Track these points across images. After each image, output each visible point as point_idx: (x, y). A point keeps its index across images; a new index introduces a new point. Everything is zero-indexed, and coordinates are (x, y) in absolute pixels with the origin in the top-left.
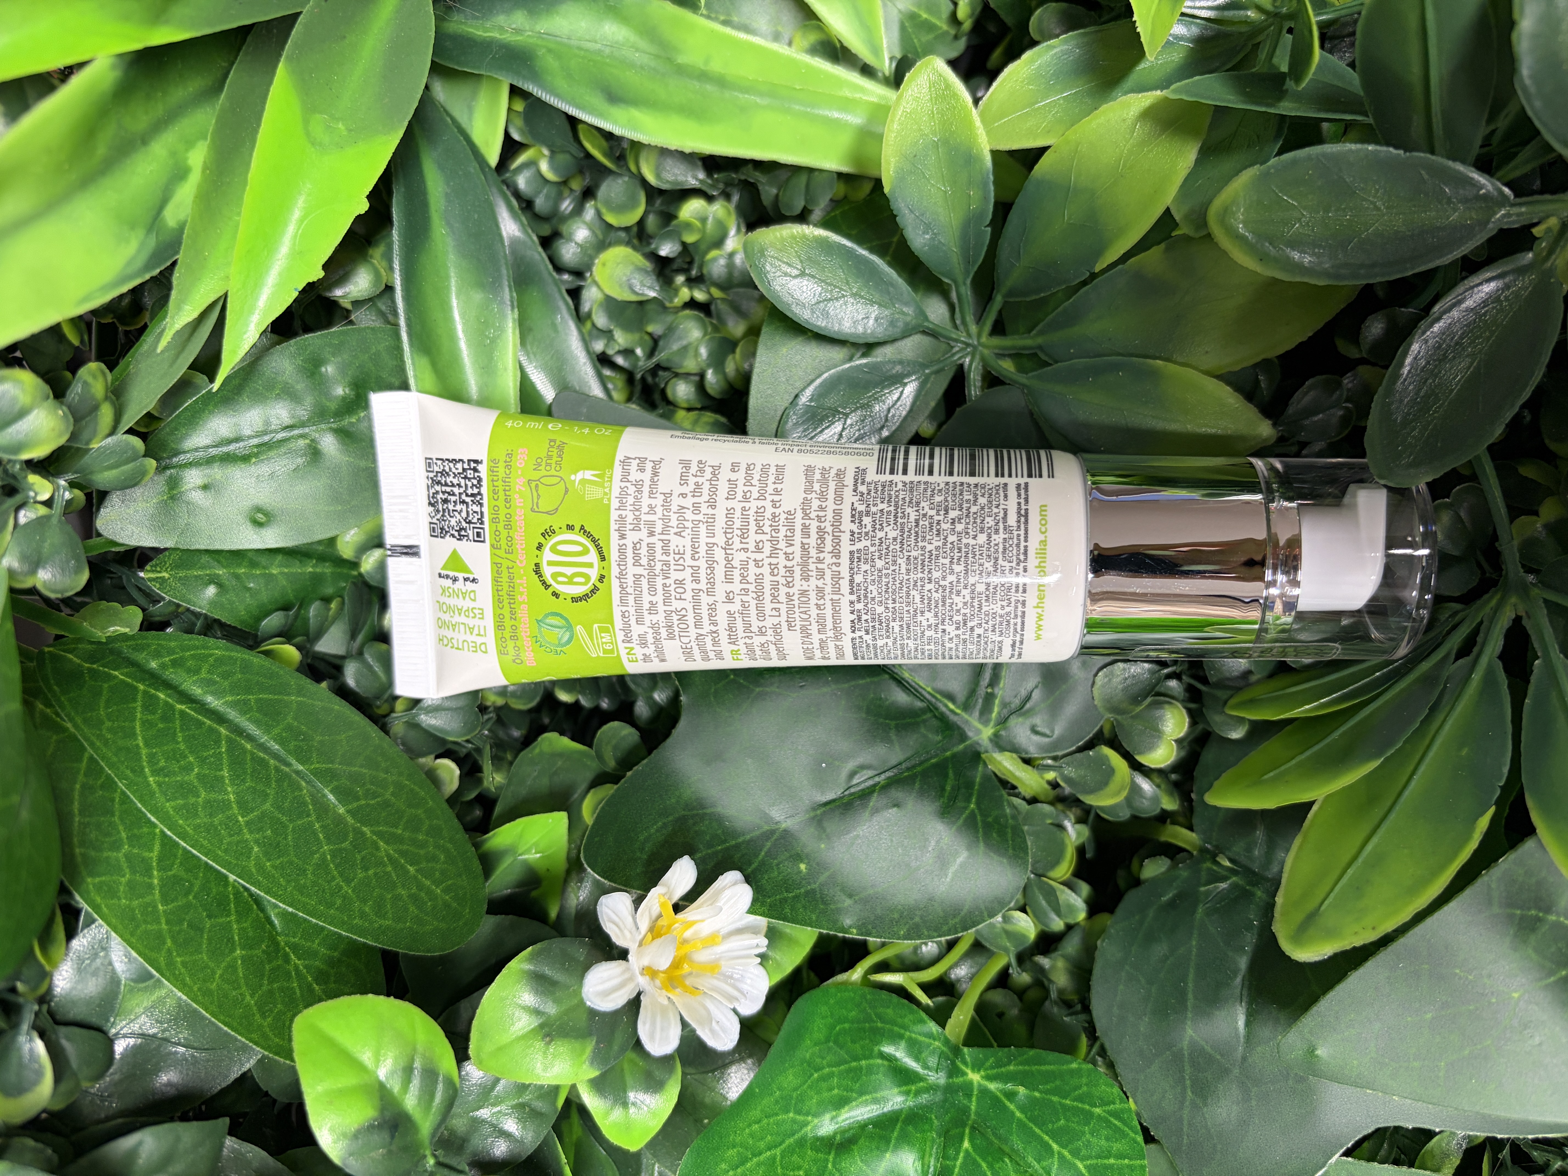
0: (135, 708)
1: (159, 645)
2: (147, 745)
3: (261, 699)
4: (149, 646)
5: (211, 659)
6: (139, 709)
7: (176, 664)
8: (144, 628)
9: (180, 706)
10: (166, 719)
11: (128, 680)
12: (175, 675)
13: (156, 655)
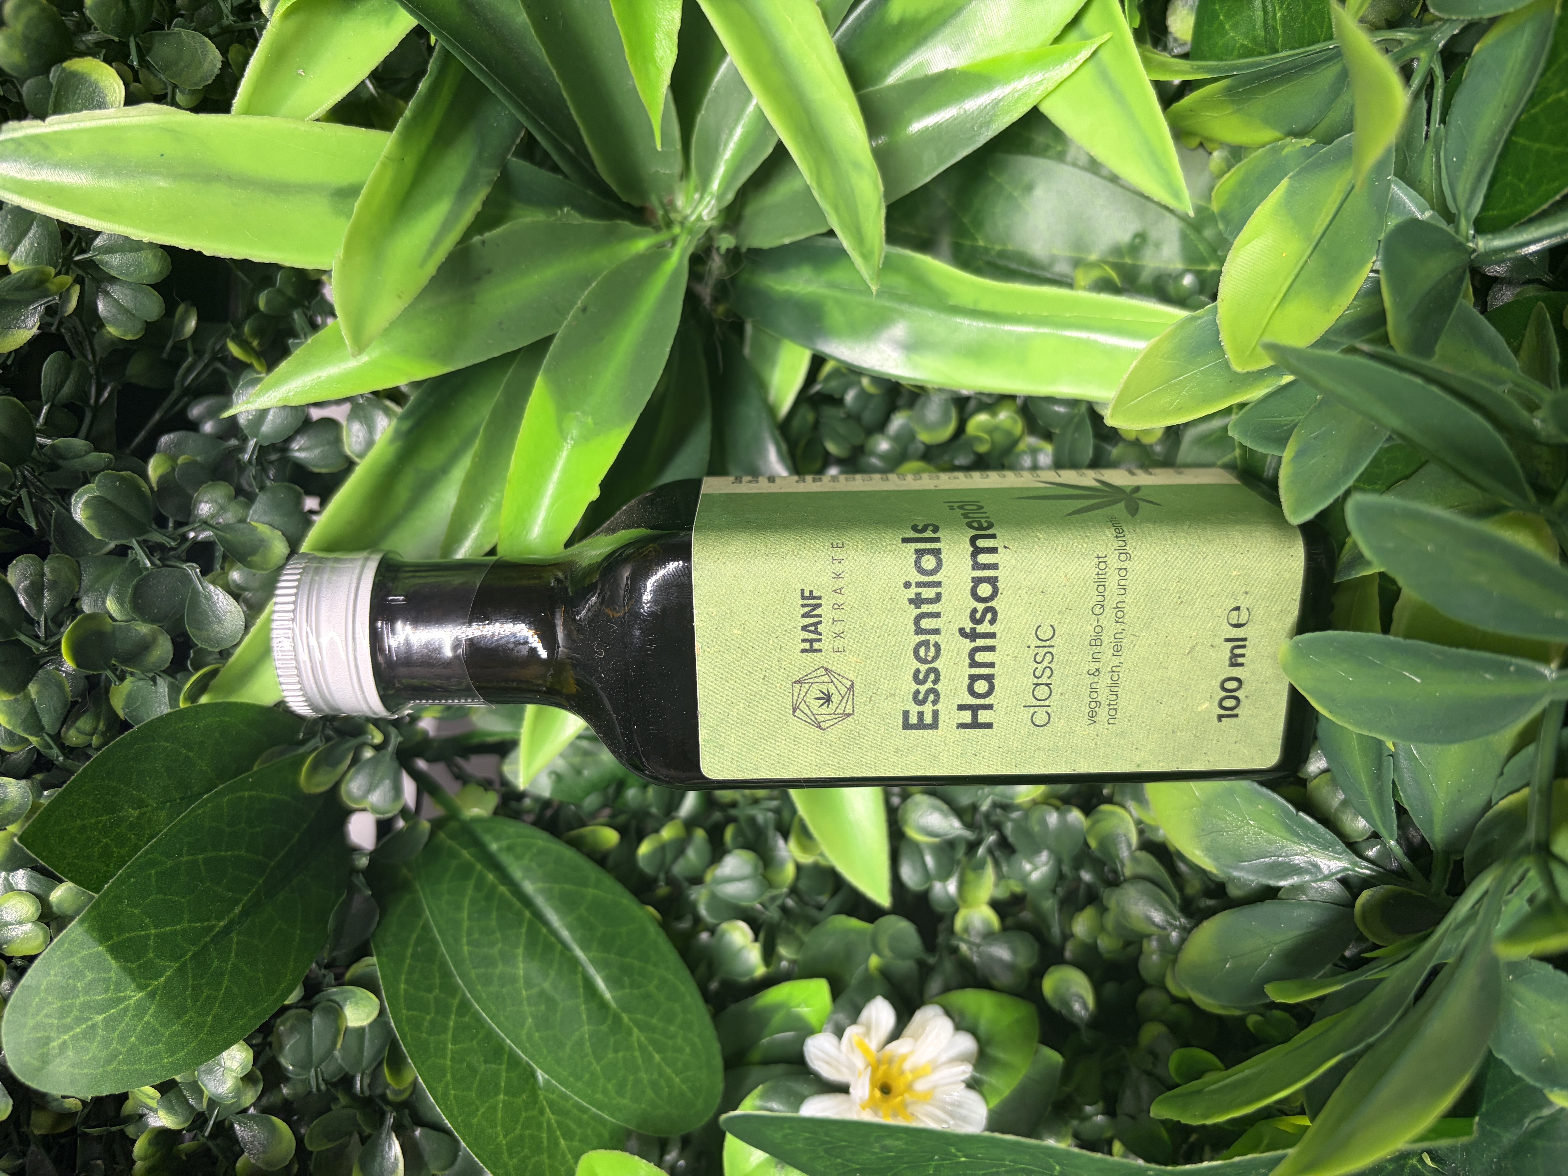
0: (468, 886)
1: (502, 830)
2: (470, 918)
3: (563, 889)
4: (495, 830)
5: (535, 850)
6: (471, 887)
7: (510, 849)
8: (496, 812)
9: (502, 889)
10: (489, 897)
11: (472, 860)
12: (506, 860)
13: (498, 838)
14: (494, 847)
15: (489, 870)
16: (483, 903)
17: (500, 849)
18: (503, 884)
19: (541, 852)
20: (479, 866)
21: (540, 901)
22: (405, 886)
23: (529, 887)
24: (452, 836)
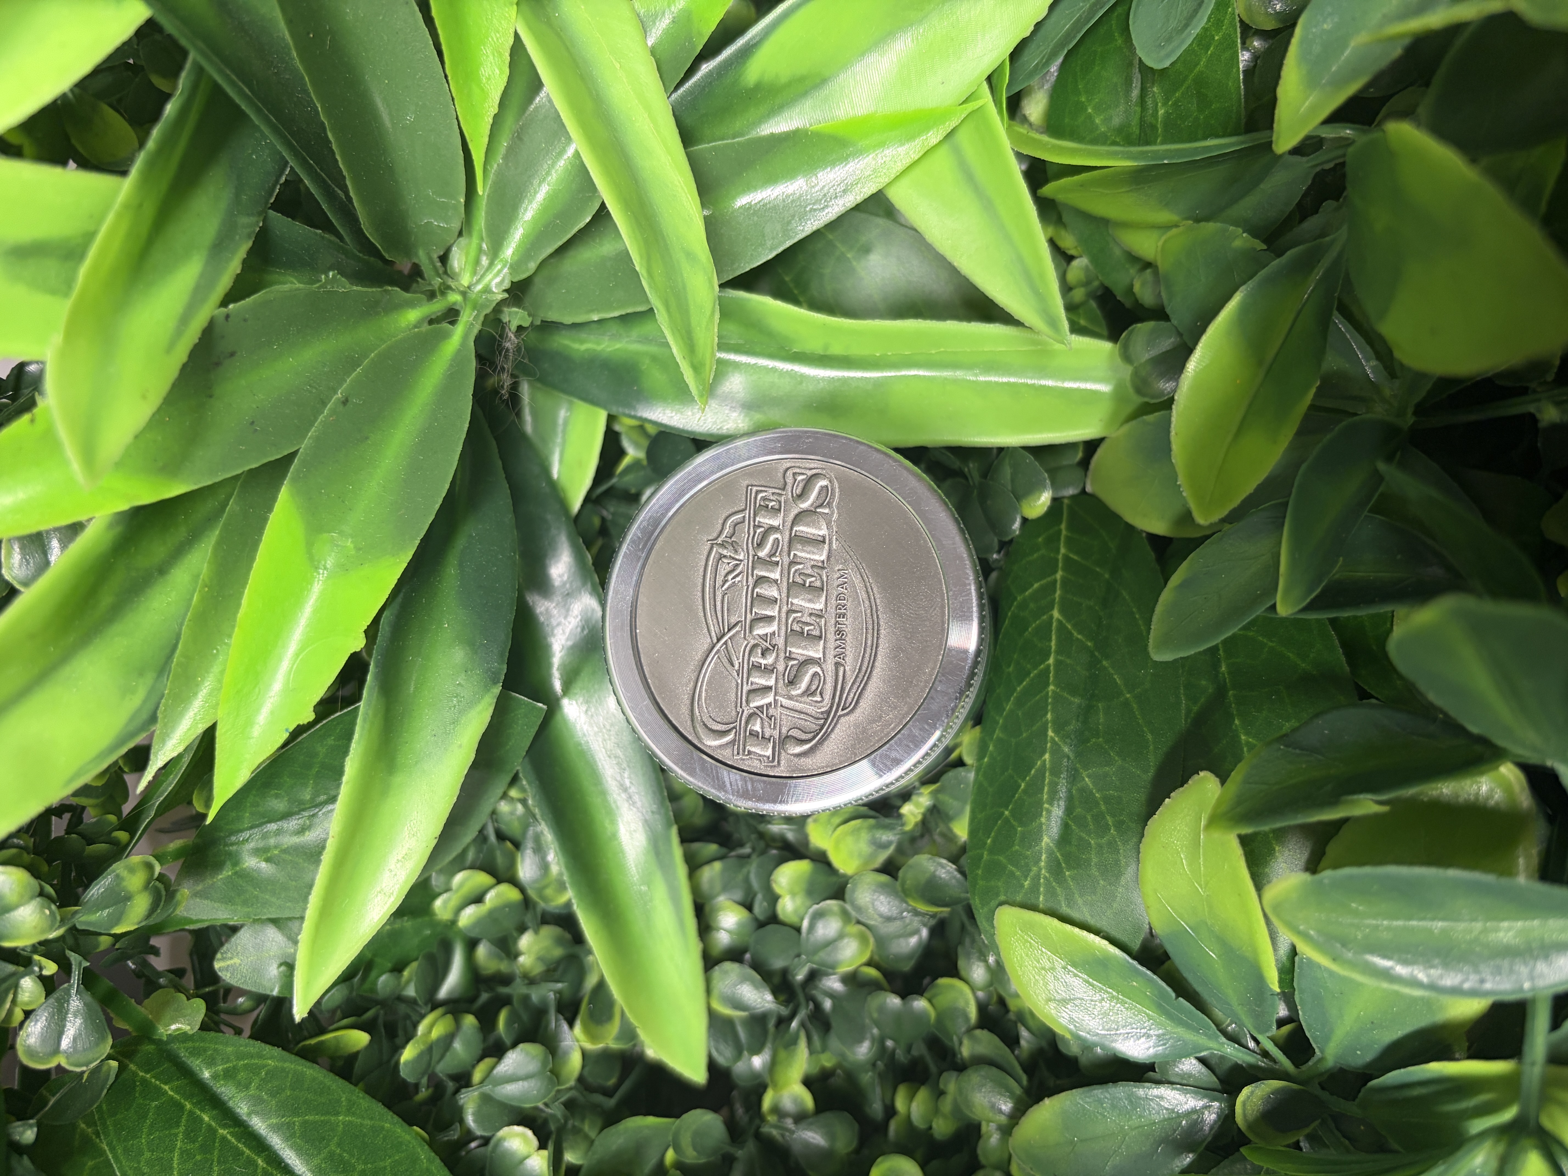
0: (176, 1135)
1: (215, 1050)
3: (306, 1122)
4: (205, 1050)
5: (264, 1074)
6: (181, 1136)
7: (229, 1075)
8: (204, 1027)
9: (222, 1132)
10: (206, 1148)
11: (177, 1097)
12: (226, 1091)
13: (211, 1062)
14: (206, 1074)
15: (202, 1110)
16: (198, 1157)
17: (215, 1077)
18: (224, 1126)
19: (272, 1074)
20: (188, 1106)
21: (276, 1141)
22: (88, 1146)
23: (258, 1124)
24: (148, 1066)
